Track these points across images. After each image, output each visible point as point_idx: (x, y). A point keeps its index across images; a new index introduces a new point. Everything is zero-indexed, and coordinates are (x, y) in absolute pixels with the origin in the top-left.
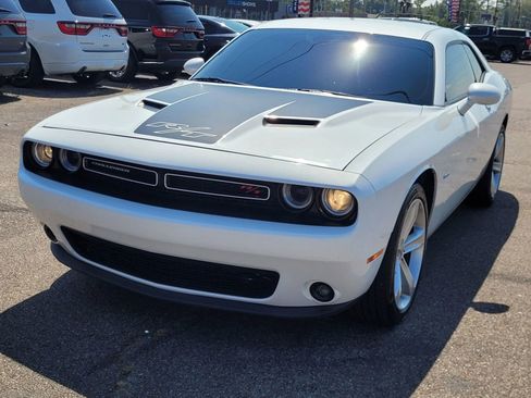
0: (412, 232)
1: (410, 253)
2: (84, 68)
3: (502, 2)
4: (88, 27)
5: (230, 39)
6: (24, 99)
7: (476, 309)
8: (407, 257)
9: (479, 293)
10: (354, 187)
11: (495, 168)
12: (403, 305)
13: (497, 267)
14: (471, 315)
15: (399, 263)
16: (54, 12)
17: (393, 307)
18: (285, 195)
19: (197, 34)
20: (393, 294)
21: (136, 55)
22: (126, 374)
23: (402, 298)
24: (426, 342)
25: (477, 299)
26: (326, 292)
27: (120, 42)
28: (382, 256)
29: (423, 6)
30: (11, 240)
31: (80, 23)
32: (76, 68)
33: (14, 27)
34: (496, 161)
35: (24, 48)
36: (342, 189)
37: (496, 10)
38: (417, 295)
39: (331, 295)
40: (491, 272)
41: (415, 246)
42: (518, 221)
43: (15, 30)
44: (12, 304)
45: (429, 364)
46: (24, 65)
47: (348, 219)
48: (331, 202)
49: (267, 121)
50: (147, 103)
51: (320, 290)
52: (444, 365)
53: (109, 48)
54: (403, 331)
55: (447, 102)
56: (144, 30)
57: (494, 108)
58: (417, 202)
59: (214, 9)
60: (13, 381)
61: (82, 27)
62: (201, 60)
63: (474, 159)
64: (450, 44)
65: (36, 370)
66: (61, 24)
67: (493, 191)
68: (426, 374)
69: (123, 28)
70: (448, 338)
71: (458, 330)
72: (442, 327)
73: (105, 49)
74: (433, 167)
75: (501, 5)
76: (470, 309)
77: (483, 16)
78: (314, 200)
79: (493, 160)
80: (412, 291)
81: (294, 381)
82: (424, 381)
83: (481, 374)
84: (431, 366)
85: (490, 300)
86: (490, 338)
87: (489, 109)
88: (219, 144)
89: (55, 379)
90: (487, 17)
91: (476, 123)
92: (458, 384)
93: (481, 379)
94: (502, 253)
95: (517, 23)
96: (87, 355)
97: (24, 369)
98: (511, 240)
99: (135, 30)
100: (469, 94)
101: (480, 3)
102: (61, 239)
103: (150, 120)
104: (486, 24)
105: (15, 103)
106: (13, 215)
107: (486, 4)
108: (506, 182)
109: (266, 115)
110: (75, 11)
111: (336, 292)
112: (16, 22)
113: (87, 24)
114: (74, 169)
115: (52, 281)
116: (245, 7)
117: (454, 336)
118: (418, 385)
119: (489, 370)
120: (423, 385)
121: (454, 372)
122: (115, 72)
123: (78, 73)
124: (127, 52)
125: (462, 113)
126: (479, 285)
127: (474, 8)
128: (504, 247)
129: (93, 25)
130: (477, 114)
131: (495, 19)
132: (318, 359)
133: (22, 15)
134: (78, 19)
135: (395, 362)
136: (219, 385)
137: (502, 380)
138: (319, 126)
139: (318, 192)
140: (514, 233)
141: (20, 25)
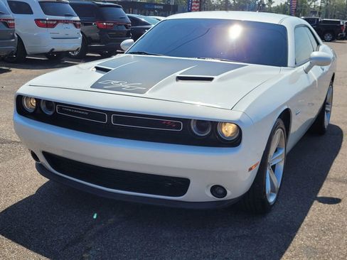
0: (276, 151)
1: (275, 165)
2: (53, 49)
3: (324, 2)
4: (55, 23)
5: (148, 29)
6: (14, 70)
7: (320, 202)
8: (274, 167)
9: (321, 191)
10: (239, 121)
11: (327, 109)
12: (272, 200)
13: (332, 173)
14: (316, 206)
15: (269, 171)
16: (32, 13)
17: (265, 201)
18: (192, 127)
19: (126, 26)
20: (265, 192)
21: (86, 40)
22: (89, 249)
23: (271, 195)
24: (287, 223)
25: (320, 195)
26: (221, 191)
27: (76, 32)
28: (258, 167)
29: (272, 6)
30: (8, 162)
31: (49, 20)
32: (47, 49)
33: (6, 23)
34: (327, 104)
35: (13, 37)
36: (231, 122)
37: (321, 8)
38: (280, 193)
39: (225, 193)
40: (328, 177)
41: (278, 160)
42: (343, 143)
43: (7, 25)
44: (11, 204)
45: (291, 238)
46: (13, 48)
47: (235, 142)
48: (224, 131)
49: (179, 78)
50: (98, 69)
51: (217, 190)
52: (301, 239)
53: (69, 36)
54: (272, 217)
55: (296, 64)
56: (91, 24)
57: (326, 68)
58: (280, 130)
59: (136, 10)
60: (13, 255)
61: (51, 22)
62: (132, 40)
63: (313, 104)
64: (297, 27)
65: (28, 248)
66: (37, 21)
67: (326, 124)
68: (289, 245)
69: (78, 23)
70: (302, 221)
71: (309, 216)
72: (298, 214)
73: (67, 36)
74: (289, 107)
75: (323, 5)
76: (316, 202)
77: (312, 12)
78: (212, 131)
79: (325, 103)
80: (277, 190)
81: (201, 252)
82: (288, 250)
83: (326, 244)
84: (292, 240)
85: (328, 196)
86: (330, 220)
87: (323, 69)
88: (147, 94)
89: (41, 254)
90: (314, 12)
91: (316, 79)
92: (311, 251)
93: (326, 247)
94: (334, 164)
95: (335, 16)
96: (62, 237)
97: (20, 247)
98: (340, 155)
99: (85, 24)
100: (311, 59)
101: (309, 3)
102: (43, 160)
103: (100, 80)
104: (313, 17)
105: (8, 73)
106: (9, 146)
107: (313, 4)
108: (334, 118)
109: (178, 74)
110: (46, 12)
111: (228, 191)
112: (7, 20)
113: (54, 20)
114: (51, 113)
115: (37, 188)
116: (156, 9)
117: (306, 219)
118: (284, 252)
119: (331, 242)
120: (287, 253)
121: (308, 243)
122: (73, 52)
123: (49, 53)
124: (80, 38)
125: (306, 71)
126: (320, 186)
127: (306, 7)
128: (336, 160)
129: (58, 21)
130: (316, 72)
131: (320, 14)
132: (217, 237)
133: (11, 15)
134: (48, 18)
135: (268, 237)
136: (151, 255)
137: (340, 248)
138: (213, 81)
139: (214, 125)
140: (342, 151)
141: (10, 22)
